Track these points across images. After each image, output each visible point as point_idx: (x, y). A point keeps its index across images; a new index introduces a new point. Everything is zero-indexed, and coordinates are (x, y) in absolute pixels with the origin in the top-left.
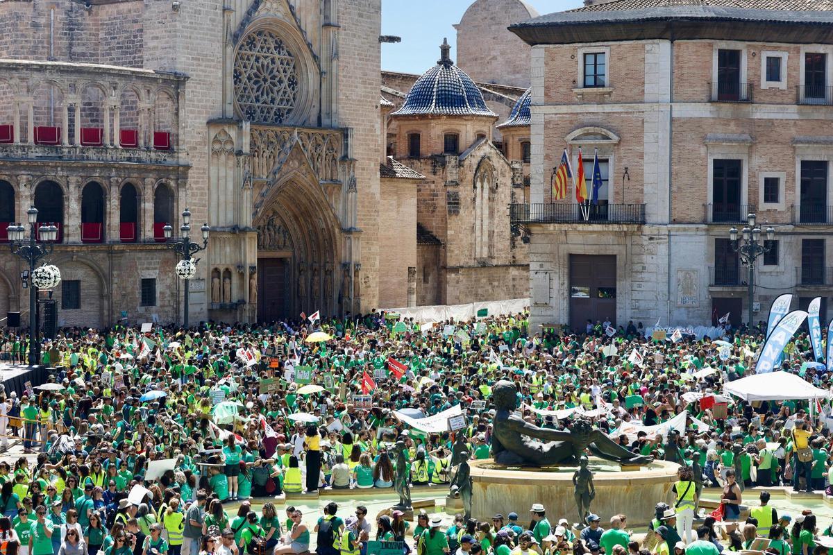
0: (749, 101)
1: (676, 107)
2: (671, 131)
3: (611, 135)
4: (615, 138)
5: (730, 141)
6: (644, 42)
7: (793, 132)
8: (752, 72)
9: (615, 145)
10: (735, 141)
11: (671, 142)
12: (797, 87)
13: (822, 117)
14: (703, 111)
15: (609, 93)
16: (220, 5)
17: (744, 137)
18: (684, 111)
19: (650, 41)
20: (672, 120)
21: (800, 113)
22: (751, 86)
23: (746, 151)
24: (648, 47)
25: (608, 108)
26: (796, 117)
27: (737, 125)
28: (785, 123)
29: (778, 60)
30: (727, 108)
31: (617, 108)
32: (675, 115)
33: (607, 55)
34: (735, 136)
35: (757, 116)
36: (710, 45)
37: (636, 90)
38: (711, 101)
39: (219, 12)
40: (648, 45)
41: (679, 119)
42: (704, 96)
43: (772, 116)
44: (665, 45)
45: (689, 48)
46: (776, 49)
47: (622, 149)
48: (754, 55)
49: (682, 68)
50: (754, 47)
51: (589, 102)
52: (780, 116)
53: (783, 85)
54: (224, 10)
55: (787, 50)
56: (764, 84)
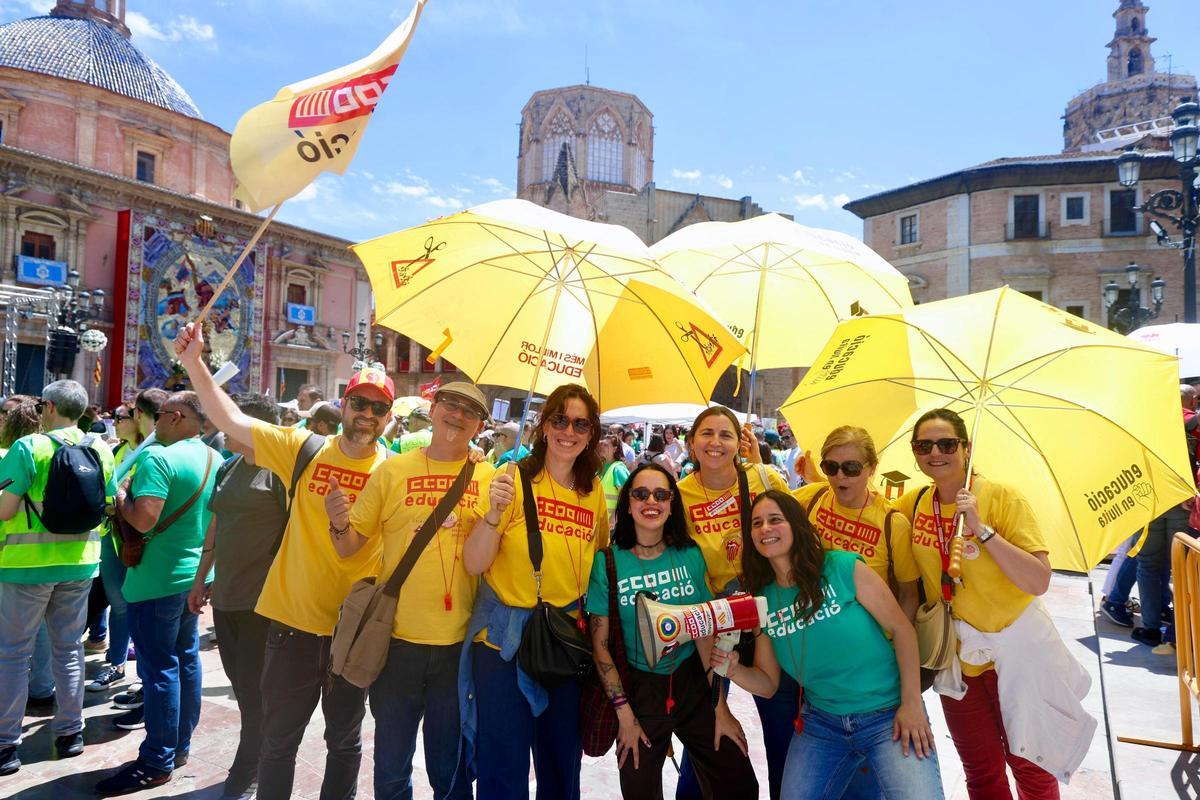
0: (1048, 237)
1: (973, 249)
2: (970, 270)
3: (920, 280)
4: (923, 282)
5: (1027, 275)
6: (946, 199)
7: (1098, 263)
8: (1050, 213)
9: (924, 288)
10: (1034, 274)
11: (970, 281)
12: (1102, 222)
13: (1132, 248)
14: (1000, 250)
15: (920, 246)
16: (645, 218)
17: (1043, 270)
18: (981, 252)
19: (951, 197)
20: (970, 261)
21: (1105, 245)
22: (1049, 225)
23: (1046, 282)
24: (949, 203)
25: (919, 259)
26: (1101, 249)
27: (1036, 261)
28: (1088, 257)
29: (1081, 200)
30: (1024, 246)
31: (926, 258)
32: (973, 256)
33: (918, 216)
34: (1034, 270)
35: (1058, 251)
36: (1006, 193)
37: (940, 241)
38: (1007, 240)
39: (644, 222)
40: (949, 200)
41: (977, 259)
42: (1001, 237)
43: (1073, 251)
44: (963, 199)
45: (986, 198)
46: (1076, 190)
47: (930, 292)
48: (1053, 197)
49: (979, 215)
50: (1052, 190)
51: (905, 257)
52: (1082, 250)
53: (1086, 221)
54: (648, 221)
55: (1091, 190)
56: (1064, 222)
